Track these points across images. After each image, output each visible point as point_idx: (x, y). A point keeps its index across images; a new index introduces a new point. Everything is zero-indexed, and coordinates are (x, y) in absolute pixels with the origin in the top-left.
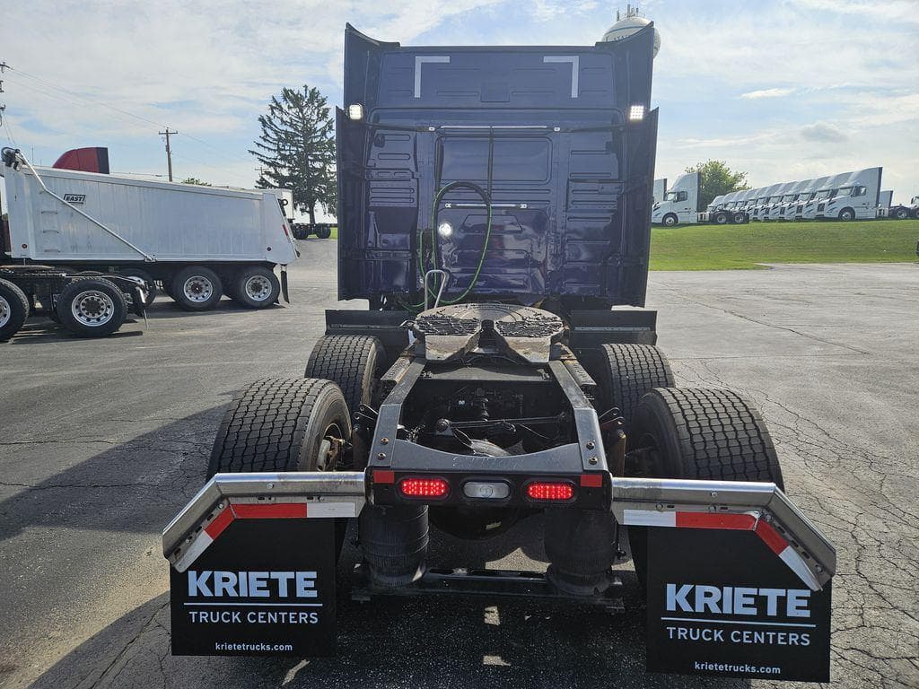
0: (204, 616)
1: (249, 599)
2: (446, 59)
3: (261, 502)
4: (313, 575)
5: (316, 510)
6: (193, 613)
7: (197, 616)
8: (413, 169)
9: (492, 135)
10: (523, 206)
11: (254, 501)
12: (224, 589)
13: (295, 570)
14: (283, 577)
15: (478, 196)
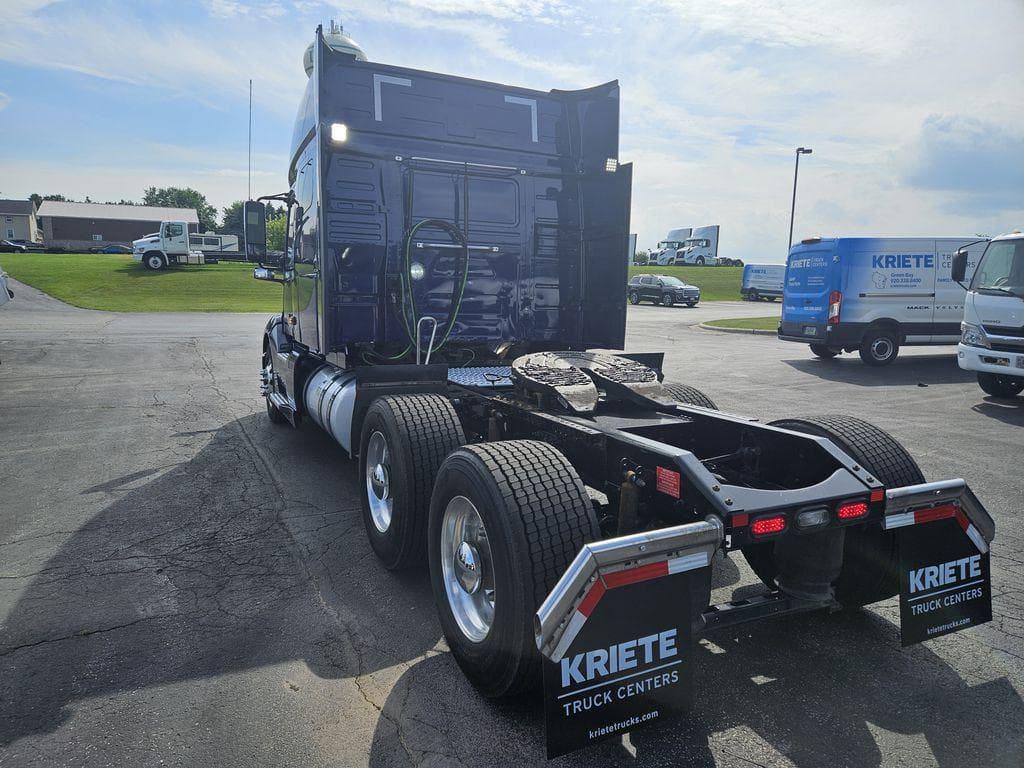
0: (577, 707)
1: (620, 673)
2: (407, 83)
3: (628, 567)
4: (673, 632)
5: (676, 566)
6: (567, 706)
7: (571, 708)
8: (379, 201)
9: (466, 172)
10: (495, 249)
11: (621, 567)
12: (596, 670)
13: (658, 631)
14: (647, 641)
15: (447, 236)
